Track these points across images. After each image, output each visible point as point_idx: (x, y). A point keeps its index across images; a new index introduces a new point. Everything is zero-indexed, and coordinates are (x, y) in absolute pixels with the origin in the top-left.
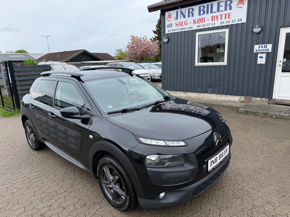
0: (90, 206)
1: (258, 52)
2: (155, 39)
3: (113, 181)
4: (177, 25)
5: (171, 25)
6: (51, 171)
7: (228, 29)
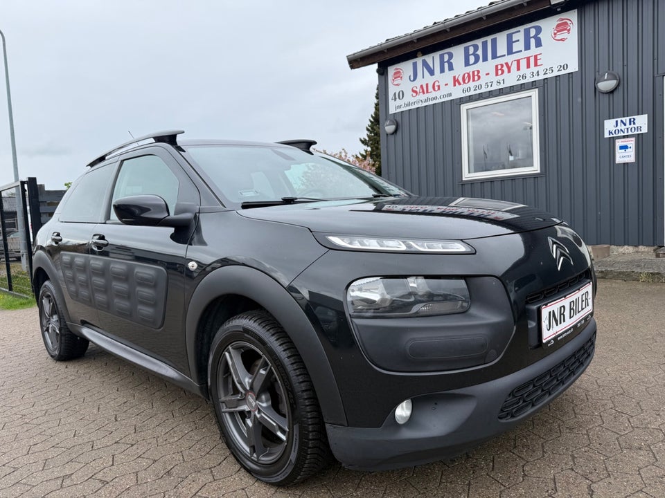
0: (184, 476)
1: (615, 135)
2: (364, 157)
3: (251, 388)
4: (415, 92)
5: (401, 95)
6: (88, 399)
7: (537, 90)
